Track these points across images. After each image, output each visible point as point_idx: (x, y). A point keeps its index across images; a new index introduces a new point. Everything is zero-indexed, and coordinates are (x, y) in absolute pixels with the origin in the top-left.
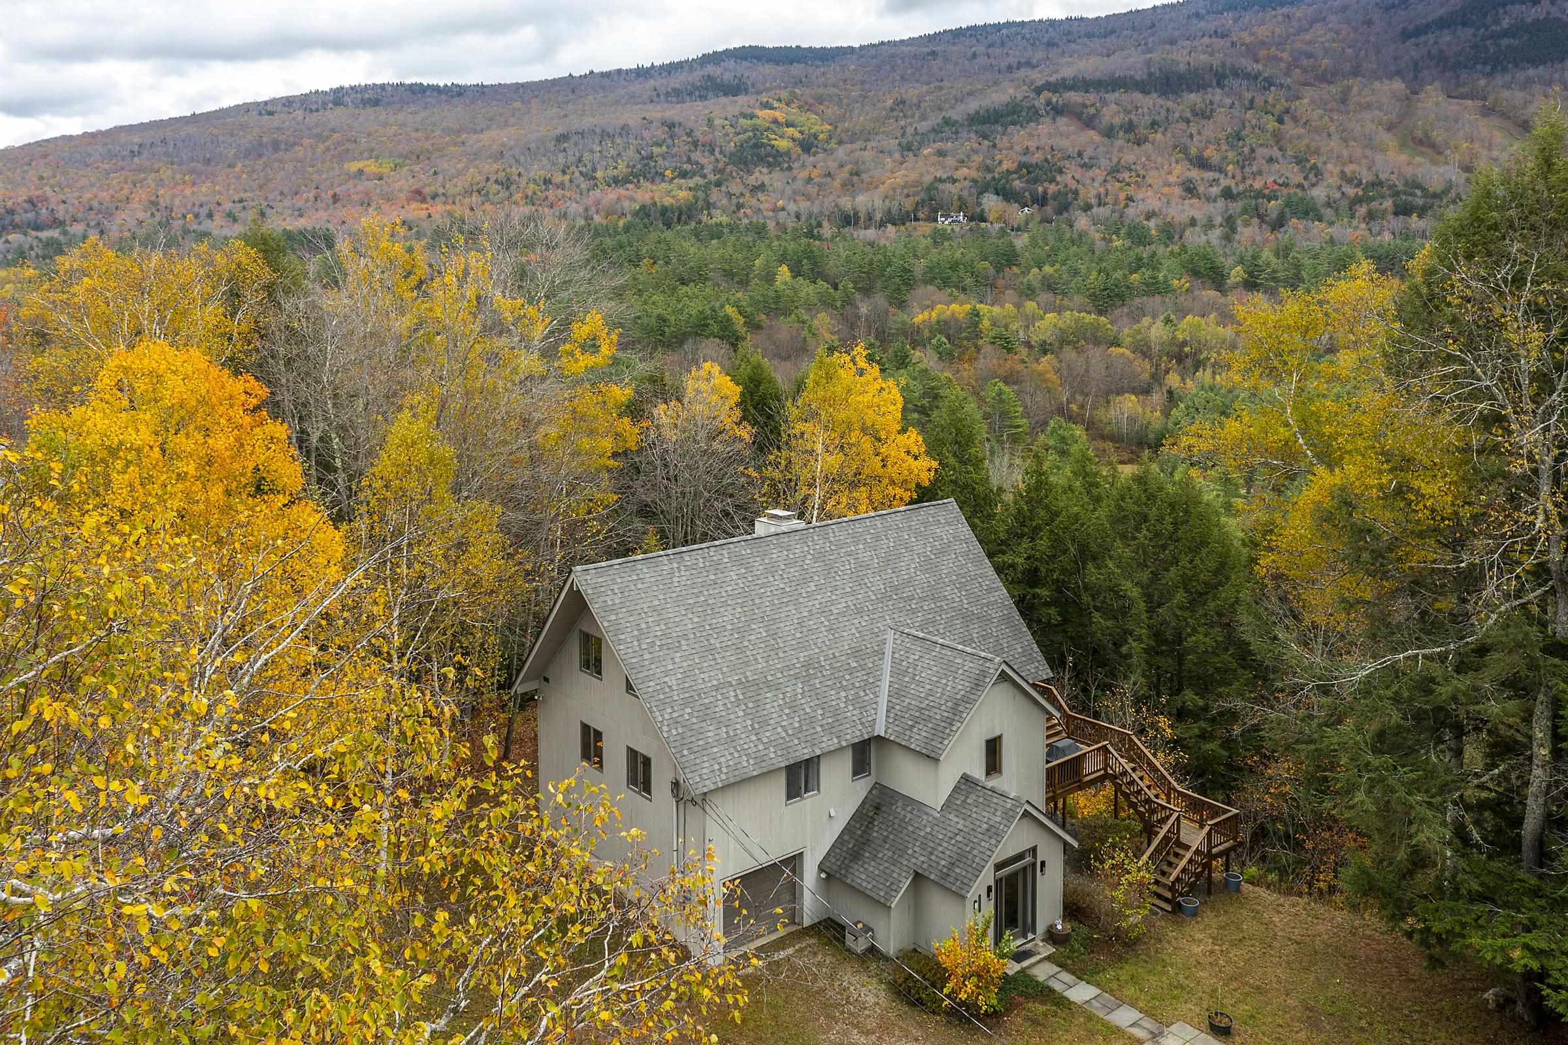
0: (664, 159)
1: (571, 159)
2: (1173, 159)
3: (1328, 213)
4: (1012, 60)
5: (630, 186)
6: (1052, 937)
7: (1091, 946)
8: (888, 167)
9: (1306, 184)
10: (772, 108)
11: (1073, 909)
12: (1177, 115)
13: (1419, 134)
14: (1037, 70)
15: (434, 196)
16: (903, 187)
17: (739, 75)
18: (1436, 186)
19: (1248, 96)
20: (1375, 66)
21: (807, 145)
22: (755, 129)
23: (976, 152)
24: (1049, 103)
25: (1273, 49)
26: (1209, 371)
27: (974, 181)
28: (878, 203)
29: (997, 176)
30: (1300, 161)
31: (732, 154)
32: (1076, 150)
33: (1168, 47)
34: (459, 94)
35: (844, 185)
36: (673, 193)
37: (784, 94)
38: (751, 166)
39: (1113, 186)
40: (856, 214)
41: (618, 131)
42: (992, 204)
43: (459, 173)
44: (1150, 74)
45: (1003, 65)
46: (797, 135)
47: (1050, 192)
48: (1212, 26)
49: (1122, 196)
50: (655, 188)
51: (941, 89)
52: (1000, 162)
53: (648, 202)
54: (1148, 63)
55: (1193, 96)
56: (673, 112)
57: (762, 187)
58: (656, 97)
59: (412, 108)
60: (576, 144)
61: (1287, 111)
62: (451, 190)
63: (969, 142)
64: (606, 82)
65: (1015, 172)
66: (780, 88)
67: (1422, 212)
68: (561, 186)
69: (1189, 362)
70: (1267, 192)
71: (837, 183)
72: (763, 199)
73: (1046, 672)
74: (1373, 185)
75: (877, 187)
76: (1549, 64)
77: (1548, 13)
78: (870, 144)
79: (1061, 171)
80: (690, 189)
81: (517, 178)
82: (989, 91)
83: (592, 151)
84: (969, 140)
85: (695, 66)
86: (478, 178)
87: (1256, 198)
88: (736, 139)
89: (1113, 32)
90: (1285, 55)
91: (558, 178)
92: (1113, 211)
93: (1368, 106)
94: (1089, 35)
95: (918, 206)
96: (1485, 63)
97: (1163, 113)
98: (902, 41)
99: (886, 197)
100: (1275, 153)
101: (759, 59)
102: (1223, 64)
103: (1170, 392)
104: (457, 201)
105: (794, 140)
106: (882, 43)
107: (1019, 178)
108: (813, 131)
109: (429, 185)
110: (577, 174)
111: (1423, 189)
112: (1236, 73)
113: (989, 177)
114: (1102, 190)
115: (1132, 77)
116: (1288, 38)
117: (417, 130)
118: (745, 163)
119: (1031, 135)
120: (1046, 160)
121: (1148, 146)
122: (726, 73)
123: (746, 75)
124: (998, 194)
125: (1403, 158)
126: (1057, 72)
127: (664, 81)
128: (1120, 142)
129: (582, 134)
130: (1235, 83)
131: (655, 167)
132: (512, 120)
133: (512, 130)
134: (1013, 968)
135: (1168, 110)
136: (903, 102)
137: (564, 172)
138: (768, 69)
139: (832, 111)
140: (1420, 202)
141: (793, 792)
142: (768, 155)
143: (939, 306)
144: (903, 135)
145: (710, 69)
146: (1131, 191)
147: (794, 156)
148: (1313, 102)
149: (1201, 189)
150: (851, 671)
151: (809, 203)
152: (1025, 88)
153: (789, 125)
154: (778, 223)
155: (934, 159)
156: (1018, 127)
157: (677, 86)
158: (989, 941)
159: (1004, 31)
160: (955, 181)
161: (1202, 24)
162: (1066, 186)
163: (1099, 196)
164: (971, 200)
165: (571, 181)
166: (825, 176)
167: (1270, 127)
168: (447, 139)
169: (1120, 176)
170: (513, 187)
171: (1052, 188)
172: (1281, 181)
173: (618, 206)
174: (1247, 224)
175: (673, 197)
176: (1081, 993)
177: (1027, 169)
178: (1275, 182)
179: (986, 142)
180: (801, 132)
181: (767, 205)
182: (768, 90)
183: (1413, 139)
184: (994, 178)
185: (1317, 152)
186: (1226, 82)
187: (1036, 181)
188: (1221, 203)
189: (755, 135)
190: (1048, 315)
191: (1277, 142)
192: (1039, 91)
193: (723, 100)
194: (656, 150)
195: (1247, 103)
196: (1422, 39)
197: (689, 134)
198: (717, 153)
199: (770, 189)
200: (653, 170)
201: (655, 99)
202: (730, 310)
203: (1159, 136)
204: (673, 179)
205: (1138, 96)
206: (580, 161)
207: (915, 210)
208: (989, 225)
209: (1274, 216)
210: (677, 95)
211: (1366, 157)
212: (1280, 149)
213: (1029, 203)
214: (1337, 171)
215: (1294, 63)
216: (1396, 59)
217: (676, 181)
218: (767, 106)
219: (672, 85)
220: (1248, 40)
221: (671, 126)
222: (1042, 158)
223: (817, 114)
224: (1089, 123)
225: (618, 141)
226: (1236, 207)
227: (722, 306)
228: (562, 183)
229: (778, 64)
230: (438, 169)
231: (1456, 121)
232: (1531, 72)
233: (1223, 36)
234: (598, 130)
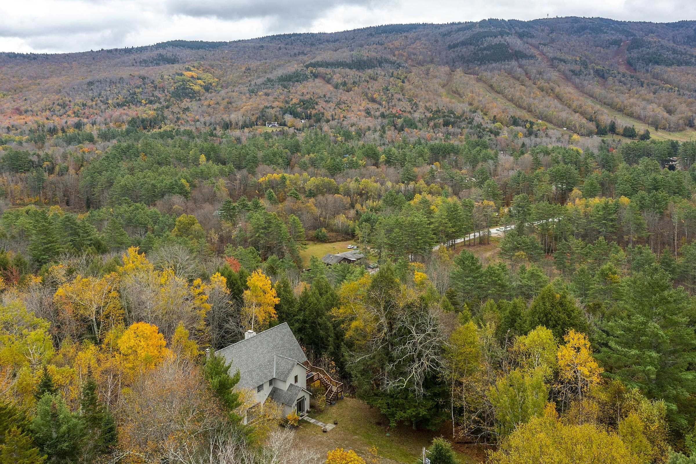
0: (141, 94)
1: (96, 94)
2: (362, 99)
3: (419, 125)
4: (296, 51)
5: (126, 108)
6: (308, 412)
7: (315, 413)
8: (244, 100)
9: (412, 111)
10: (190, 71)
11: (312, 406)
12: (363, 79)
13: (454, 89)
14: (307, 56)
15: (26, 111)
16: (251, 110)
17: (174, 54)
18: (458, 112)
19: (391, 71)
20: (439, 60)
21: (207, 88)
22: (183, 81)
23: (282, 94)
24: (311, 72)
25: (401, 51)
26: (371, 201)
27: (281, 108)
28: (240, 118)
29: (291, 106)
30: (410, 100)
31: (173, 92)
32: (323, 93)
33: (360, 48)
34: (35, 59)
35: (225, 108)
36: (147, 112)
37: (196, 64)
38: (182, 98)
39: (338, 111)
40: (231, 122)
41: (118, 81)
42: (289, 119)
43: (38, 100)
44: (353, 61)
45: (292, 53)
46: (203, 84)
47: (313, 113)
48: (377, 40)
49: (342, 116)
50: (137, 109)
51: (266, 63)
52: (292, 99)
53: (135, 116)
54: (352, 56)
55: (370, 70)
56: (143, 71)
57: (187, 109)
58: (135, 63)
59: (10, 65)
60: (97, 87)
61: (406, 77)
62: (36, 109)
63: (278, 90)
64: (110, 55)
65: (299, 104)
66: (193, 60)
67: (453, 124)
68: (91, 107)
69: (364, 197)
70: (397, 114)
71: (222, 107)
72: (189, 115)
73: (306, 359)
74: (437, 111)
75: (239, 110)
76: (500, 62)
77: (500, 41)
78: (236, 89)
79: (317, 104)
80: (155, 110)
81: (69, 103)
82: (287, 65)
83: (105, 90)
84: (278, 88)
85: (153, 49)
86: (49, 102)
87: (393, 117)
88: (174, 85)
89: (338, 40)
90: (405, 54)
91: (90, 103)
92: (338, 123)
93: (435, 77)
94: (328, 41)
95: (258, 119)
96: (478, 61)
97: (358, 77)
98: (248, 40)
99: (244, 115)
100: (401, 96)
101: (183, 46)
102: (382, 58)
103: (357, 211)
104: (38, 114)
105: (201, 86)
106: (240, 41)
107: (300, 107)
108: (209, 82)
109: (23, 106)
110: (99, 101)
111: (454, 115)
112: (387, 61)
113: (287, 106)
114: (334, 113)
115: (345, 62)
116: (406, 46)
117: (14, 77)
118: (179, 97)
119: (304, 87)
120: (311, 99)
121: (351, 93)
122: (168, 53)
123: (178, 54)
124: (291, 114)
125: (448, 99)
126: (314, 58)
127: (138, 55)
128: (341, 91)
129: (100, 82)
130: (386, 65)
131: (137, 98)
132: (63, 73)
133: (63, 78)
134: (300, 418)
135: (360, 77)
136: (250, 69)
137: (92, 100)
138: (188, 52)
139: (218, 72)
140: (453, 120)
141: (259, 391)
142: (190, 93)
143: (269, 174)
144: (250, 85)
145: (161, 51)
146: (345, 113)
147: (202, 94)
148: (416, 74)
149: (372, 113)
150: (268, 365)
151: (210, 118)
152: (302, 65)
153: (199, 79)
154: (197, 128)
155: (264, 97)
156: (299, 83)
157: (145, 58)
158: (296, 413)
159: (293, 38)
160: (273, 108)
161: (373, 39)
162: (319, 111)
163: (332, 116)
164: (280, 117)
165: (96, 105)
166: (216, 104)
167: (400, 84)
168: (30, 81)
169: (341, 106)
170: (67, 108)
171: (314, 112)
172: (402, 110)
173: (121, 118)
174: (389, 130)
175: (147, 114)
176: (312, 421)
177: (303, 103)
178: (400, 110)
179: (286, 90)
180: (204, 82)
181: (191, 118)
182: (189, 61)
183: (452, 91)
184: (289, 107)
185: (417, 96)
186: (383, 65)
187: (307, 108)
188: (380, 120)
189: (183, 83)
190: (312, 179)
191: (402, 91)
192: (307, 67)
193: (168, 66)
194: (137, 90)
195: (390, 74)
196: (456, 49)
197: (152, 83)
198: (166, 91)
199: (192, 110)
200: (136, 100)
201: (135, 64)
202: (183, 181)
203: (356, 88)
204: (146, 104)
205: (348, 70)
206: (100, 95)
207: (256, 121)
208: (287, 128)
209: (400, 125)
210: (145, 63)
211: (435, 99)
212: (403, 95)
213: (304, 118)
214: (423, 105)
215: (409, 58)
216: (446, 57)
217: (147, 105)
218: (188, 70)
219: (143, 57)
220: (391, 46)
221: (144, 78)
222: (309, 97)
223: (211, 73)
224: (328, 81)
225: (118, 85)
226: (386, 121)
227: (179, 179)
228: (92, 106)
229: (192, 49)
230: (27, 98)
231: (467, 84)
232: (494, 65)
233: (382, 44)
234: (108, 80)
